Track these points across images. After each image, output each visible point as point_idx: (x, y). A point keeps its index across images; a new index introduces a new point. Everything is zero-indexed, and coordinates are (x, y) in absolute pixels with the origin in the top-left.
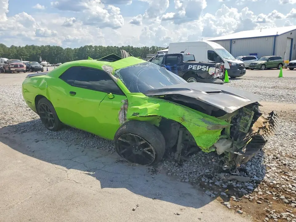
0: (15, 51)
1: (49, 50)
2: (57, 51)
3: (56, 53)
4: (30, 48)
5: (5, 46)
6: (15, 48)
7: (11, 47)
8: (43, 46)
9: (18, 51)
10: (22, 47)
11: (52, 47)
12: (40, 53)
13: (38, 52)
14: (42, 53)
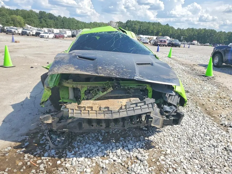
0: (179, 32)
1: (204, 32)
2: (210, 33)
3: (209, 35)
4: (190, 30)
5: (174, 28)
6: (180, 30)
7: (177, 29)
8: (200, 29)
9: (181, 32)
10: (184, 29)
11: (207, 30)
12: (196, 34)
13: (195, 34)
14: (197, 34)
